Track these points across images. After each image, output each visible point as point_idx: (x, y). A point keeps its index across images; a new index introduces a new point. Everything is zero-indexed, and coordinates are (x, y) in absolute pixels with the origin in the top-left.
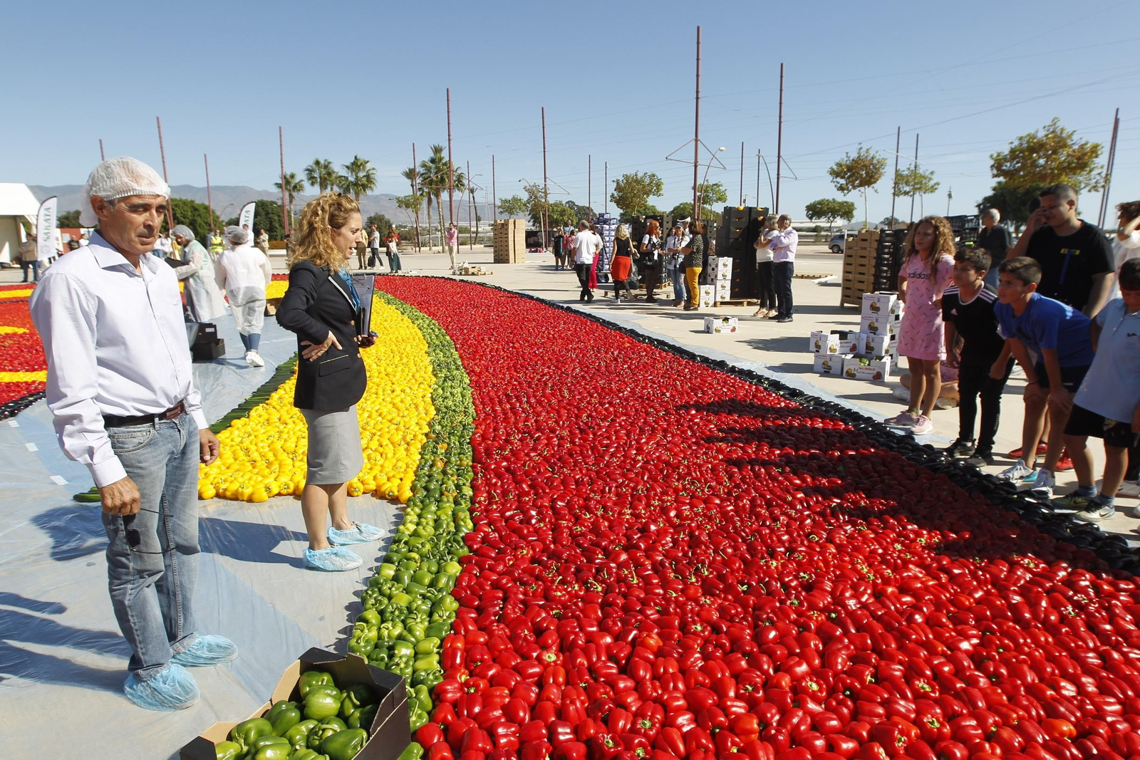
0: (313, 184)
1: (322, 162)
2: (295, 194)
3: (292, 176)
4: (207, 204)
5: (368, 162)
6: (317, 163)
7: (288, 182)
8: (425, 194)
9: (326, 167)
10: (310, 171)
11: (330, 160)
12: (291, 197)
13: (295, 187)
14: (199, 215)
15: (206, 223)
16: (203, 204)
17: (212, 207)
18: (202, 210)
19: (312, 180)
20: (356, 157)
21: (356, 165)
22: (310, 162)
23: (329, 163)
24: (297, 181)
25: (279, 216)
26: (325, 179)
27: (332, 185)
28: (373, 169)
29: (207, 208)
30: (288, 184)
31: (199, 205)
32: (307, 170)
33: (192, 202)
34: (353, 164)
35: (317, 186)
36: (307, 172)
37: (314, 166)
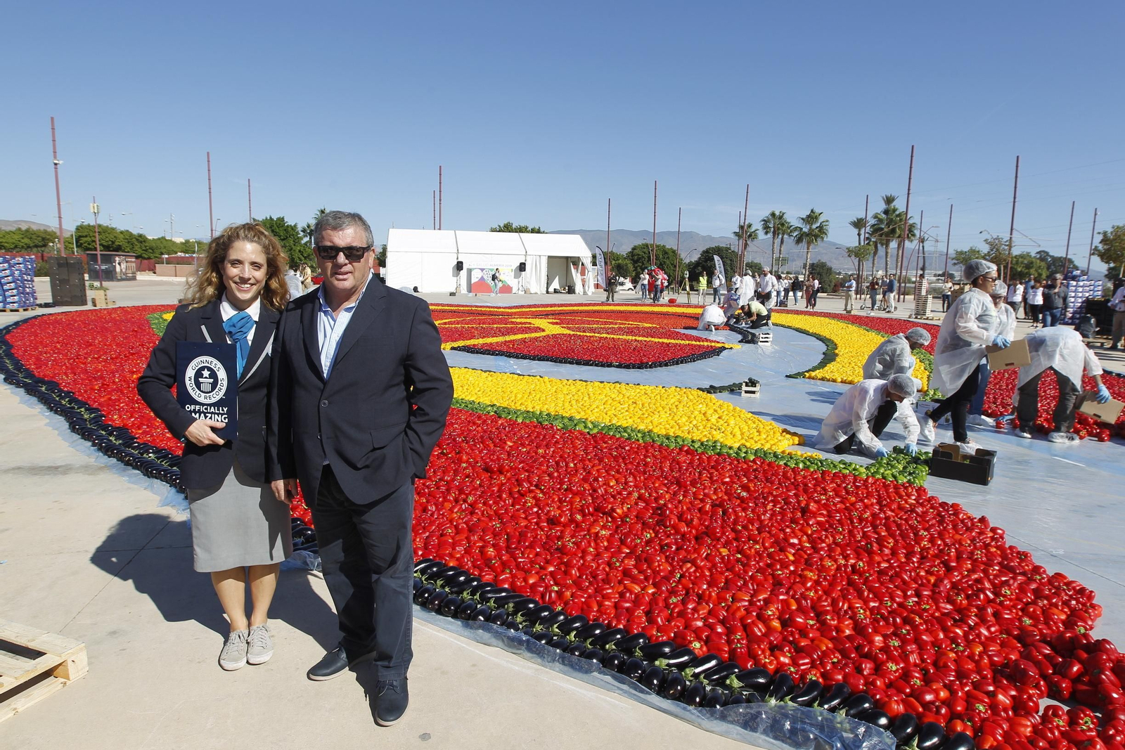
0: (766, 233)
1: (777, 213)
2: (749, 242)
3: (750, 226)
4: (675, 248)
5: (822, 215)
6: (773, 215)
7: (744, 231)
8: (871, 243)
9: (781, 217)
10: (766, 222)
11: (784, 211)
12: (746, 245)
13: (750, 236)
14: (668, 258)
15: (672, 264)
16: (671, 249)
17: (678, 252)
18: (671, 254)
19: (766, 228)
20: (812, 211)
21: (811, 218)
22: (766, 213)
23: (783, 214)
24: (753, 231)
25: (731, 260)
26: (779, 229)
27: (783, 234)
28: (827, 221)
29: (675, 252)
30: (745, 233)
32: (764, 220)
33: (666, 247)
34: (809, 216)
35: (770, 235)
36: (763, 223)
37: (770, 217)
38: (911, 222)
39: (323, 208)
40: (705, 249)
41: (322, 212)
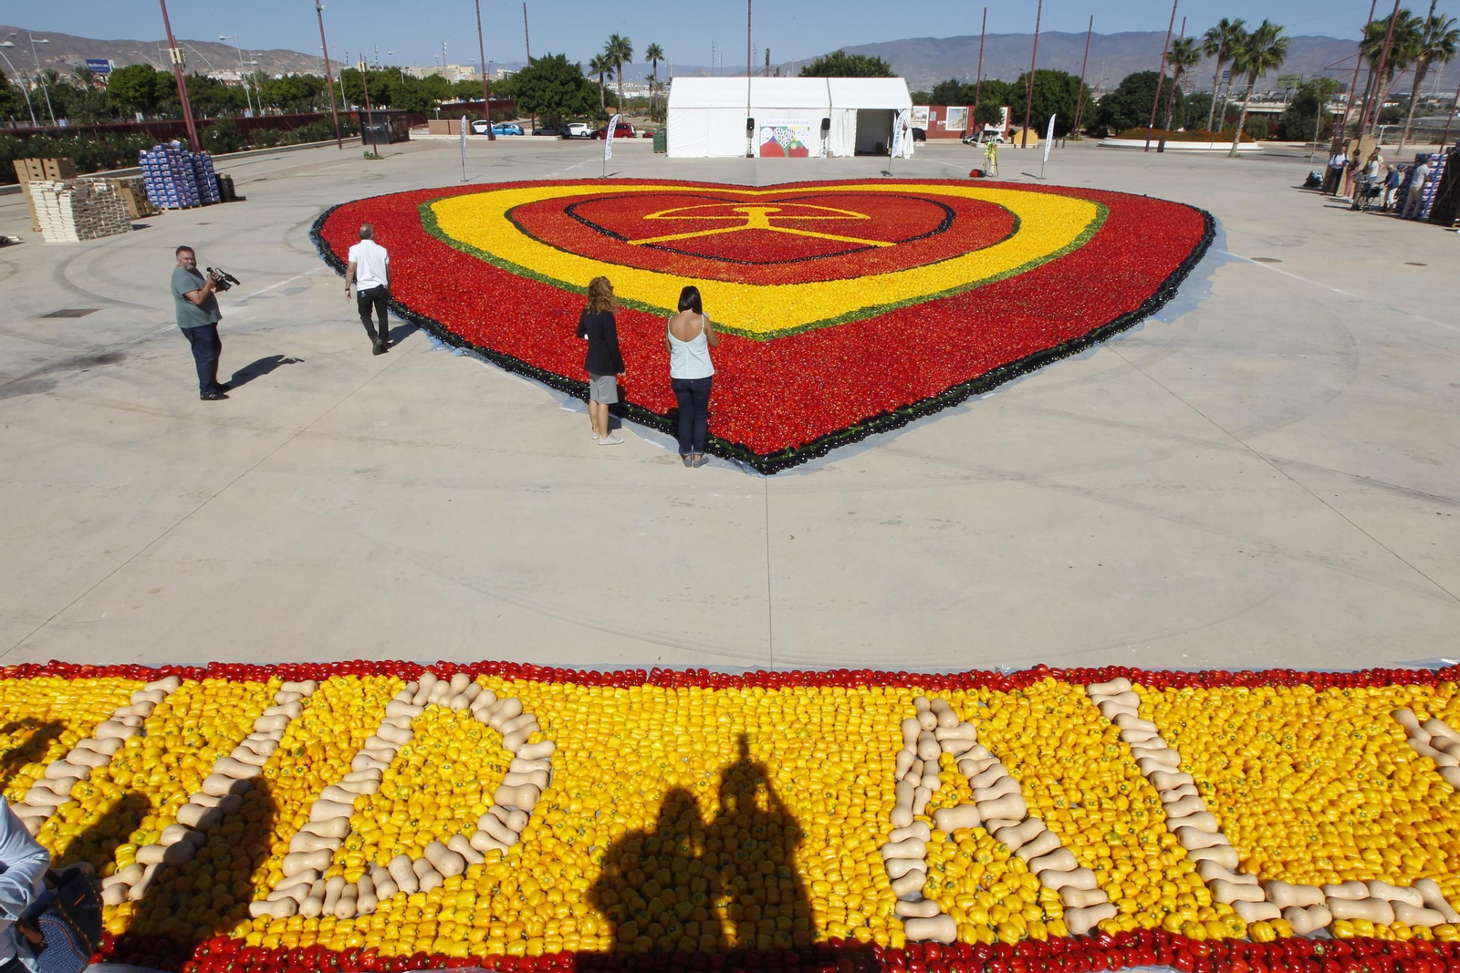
0: (1209, 54)
1: (1231, 23)
2: (1185, 67)
3: (1188, 42)
4: (1080, 77)
5: (1280, 29)
6: (1224, 24)
7: (1179, 52)
9: (1234, 29)
10: (1212, 36)
11: (1242, 19)
12: (1180, 70)
13: (1188, 58)
16: (1077, 77)
17: (1085, 81)
18: (1073, 85)
19: (1212, 48)
21: (1263, 35)
22: (1214, 24)
23: (1241, 22)
24: (1193, 49)
26: (1230, 46)
28: (1285, 39)
29: (1078, 81)
30: (1181, 54)
31: (1072, 78)
32: (1208, 34)
33: (1066, 74)
35: (1215, 57)
36: (1206, 38)
37: (1219, 30)
38: (1449, 30)
40: (1126, 76)
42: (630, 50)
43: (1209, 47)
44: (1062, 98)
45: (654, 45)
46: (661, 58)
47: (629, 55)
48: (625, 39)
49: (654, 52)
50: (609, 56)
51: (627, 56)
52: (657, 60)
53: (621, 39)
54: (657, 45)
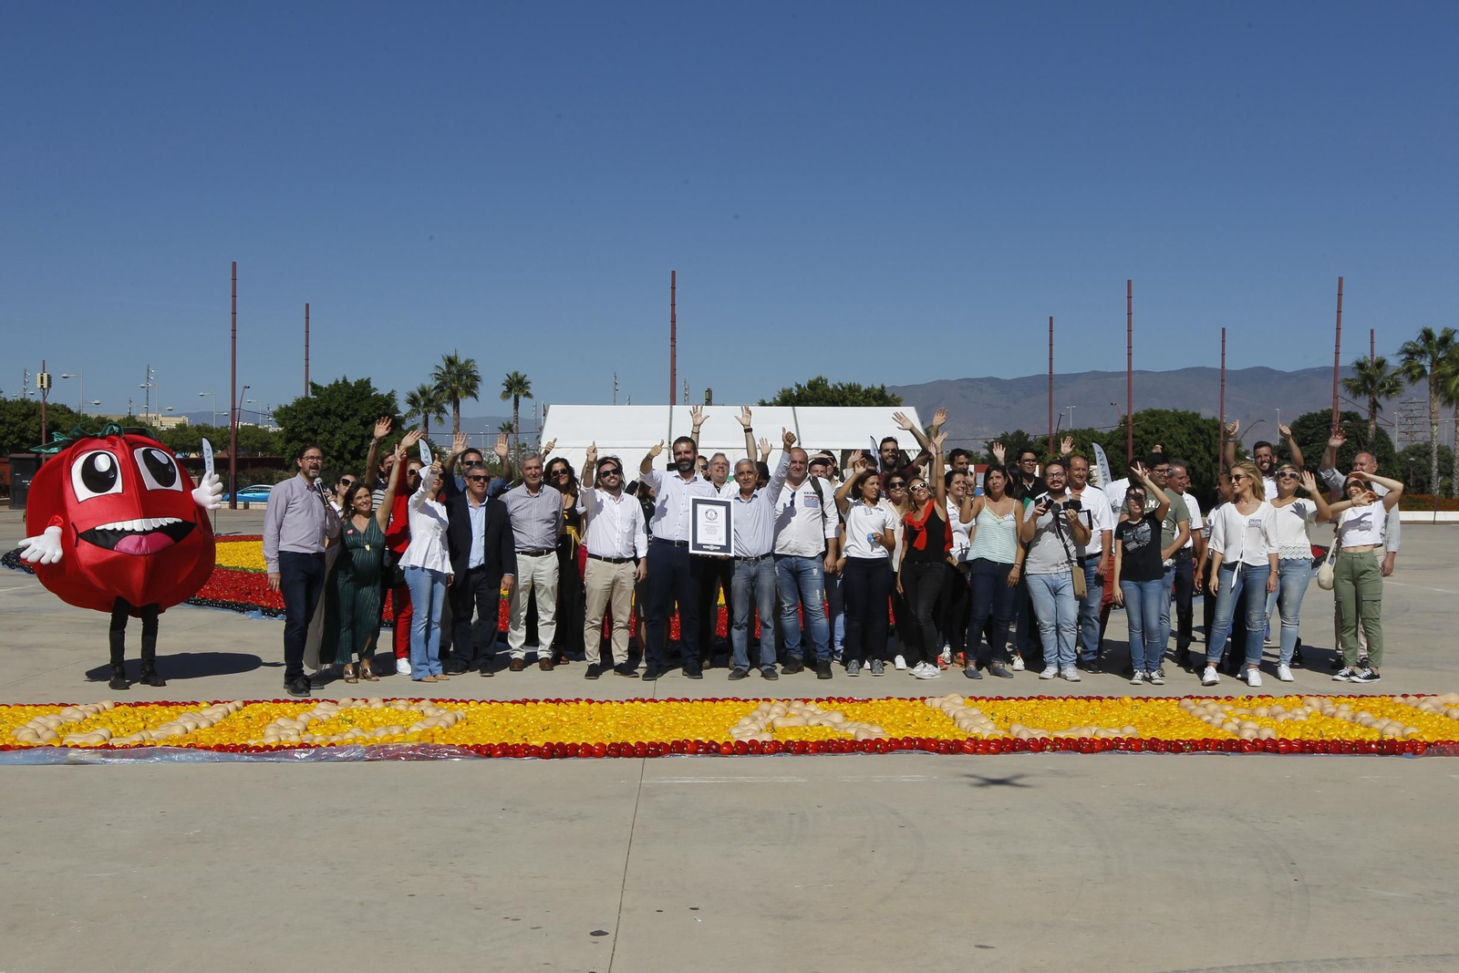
0: (1413, 379)
1: (1438, 334)
2: (1381, 400)
3: (1378, 365)
4: (1219, 419)
6: (1428, 335)
7: (1368, 379)
9: (1445, 341)
11: (1452, 328)
12: (1375, 406)
13: (1382, 386)
16: (1214, 420)
22: (1413, 336)
24: (1387, 374)
29: (1217, 426)
30: (1370, 381)
32: (1406, 351)
33: (1196, 416)
35: (1424, 385)
36: (1403, 357)
37: (1421, 344)
39: (452, 355)
40: (1297, 418)
41: (451, 362)
42: (476, 379)
43: (1409, 370)
44: (1194, 451)
45: (516, 374)
46: (528, 395)
47: (474, 386)
48: (468, 362)
49: (517, 386)
50: (439, 388)
51: (470, 390)
52: (521, 399)
53: (462, 361)
54: (521, 374)
